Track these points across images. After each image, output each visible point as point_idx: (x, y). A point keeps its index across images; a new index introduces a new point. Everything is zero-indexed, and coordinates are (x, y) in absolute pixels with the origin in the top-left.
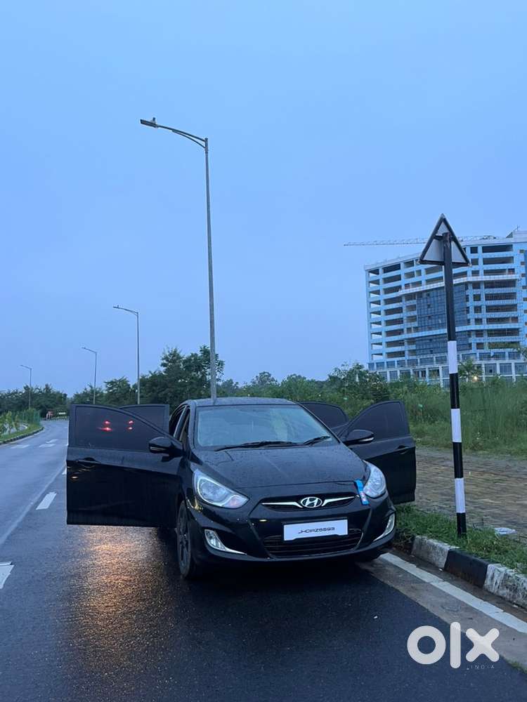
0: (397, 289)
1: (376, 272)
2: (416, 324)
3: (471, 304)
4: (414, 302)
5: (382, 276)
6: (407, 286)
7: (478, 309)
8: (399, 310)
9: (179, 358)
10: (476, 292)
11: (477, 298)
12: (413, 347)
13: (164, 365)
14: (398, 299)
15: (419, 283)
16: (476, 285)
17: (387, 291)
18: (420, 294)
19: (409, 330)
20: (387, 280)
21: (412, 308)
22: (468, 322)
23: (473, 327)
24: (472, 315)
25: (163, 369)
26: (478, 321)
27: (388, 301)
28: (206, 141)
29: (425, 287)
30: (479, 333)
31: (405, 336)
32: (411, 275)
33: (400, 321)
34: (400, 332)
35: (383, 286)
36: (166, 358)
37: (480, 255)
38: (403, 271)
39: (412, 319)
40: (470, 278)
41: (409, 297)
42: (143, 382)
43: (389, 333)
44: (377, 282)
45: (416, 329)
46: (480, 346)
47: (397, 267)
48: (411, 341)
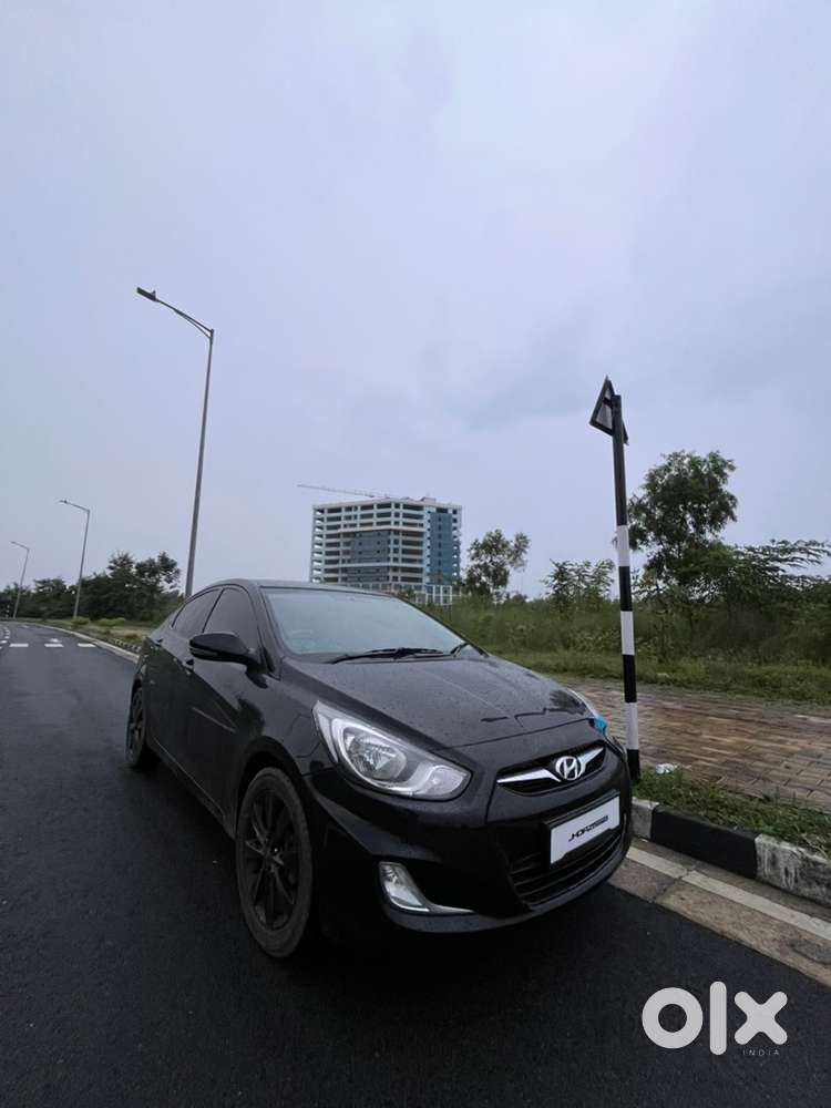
0: (338, 527)
1: (322, 511)
2: (348, 557)
3: (392, 546)
4: (348, 540)
5: (326, 515)
6: (345, 526)
7: (396, 551)
8: (337, 544)
9: (130, 563)
10: (396, 537)
11: (396, 542)
12: (345, 575)
13: (111, 568)
14: (338, 536)
15: (354, 525)
16: (397, 532)
17: (329, 528)
18: (354, 534)
19: (343, 561)
20: (330, 519)
21: (347, 544)
22: (388, 559)
23: (392, 564)
24: (392, 555)
25: (109, 572)
26: (396, 560)
27: (329, 536)
28: (212, 332)
29: (358, 529)
30: (395, 569)
31: (340, 565)
32: (349, 518)
33: (337, 553)
34: (336, 562)
35: (326, 524)
36: (115, 562)
37: (401, 510)
38: (343, 514)
39: (346, 553)
40: (393, 527)
41: (346, 535)
42: (84, 583)
43: (328, 562)
44: (322, 520)
45: (349, 561)
46: (395, 578)
47: (339, 510)
48: (345, 570)
